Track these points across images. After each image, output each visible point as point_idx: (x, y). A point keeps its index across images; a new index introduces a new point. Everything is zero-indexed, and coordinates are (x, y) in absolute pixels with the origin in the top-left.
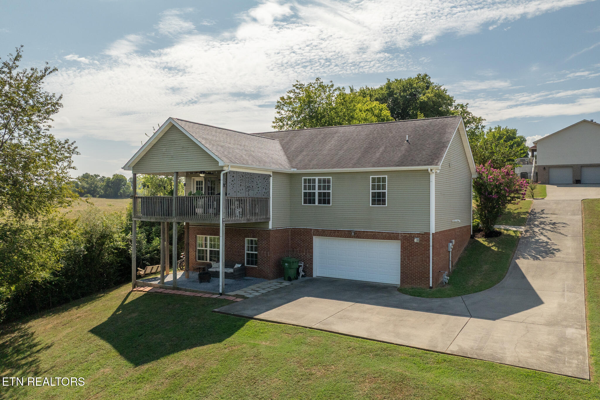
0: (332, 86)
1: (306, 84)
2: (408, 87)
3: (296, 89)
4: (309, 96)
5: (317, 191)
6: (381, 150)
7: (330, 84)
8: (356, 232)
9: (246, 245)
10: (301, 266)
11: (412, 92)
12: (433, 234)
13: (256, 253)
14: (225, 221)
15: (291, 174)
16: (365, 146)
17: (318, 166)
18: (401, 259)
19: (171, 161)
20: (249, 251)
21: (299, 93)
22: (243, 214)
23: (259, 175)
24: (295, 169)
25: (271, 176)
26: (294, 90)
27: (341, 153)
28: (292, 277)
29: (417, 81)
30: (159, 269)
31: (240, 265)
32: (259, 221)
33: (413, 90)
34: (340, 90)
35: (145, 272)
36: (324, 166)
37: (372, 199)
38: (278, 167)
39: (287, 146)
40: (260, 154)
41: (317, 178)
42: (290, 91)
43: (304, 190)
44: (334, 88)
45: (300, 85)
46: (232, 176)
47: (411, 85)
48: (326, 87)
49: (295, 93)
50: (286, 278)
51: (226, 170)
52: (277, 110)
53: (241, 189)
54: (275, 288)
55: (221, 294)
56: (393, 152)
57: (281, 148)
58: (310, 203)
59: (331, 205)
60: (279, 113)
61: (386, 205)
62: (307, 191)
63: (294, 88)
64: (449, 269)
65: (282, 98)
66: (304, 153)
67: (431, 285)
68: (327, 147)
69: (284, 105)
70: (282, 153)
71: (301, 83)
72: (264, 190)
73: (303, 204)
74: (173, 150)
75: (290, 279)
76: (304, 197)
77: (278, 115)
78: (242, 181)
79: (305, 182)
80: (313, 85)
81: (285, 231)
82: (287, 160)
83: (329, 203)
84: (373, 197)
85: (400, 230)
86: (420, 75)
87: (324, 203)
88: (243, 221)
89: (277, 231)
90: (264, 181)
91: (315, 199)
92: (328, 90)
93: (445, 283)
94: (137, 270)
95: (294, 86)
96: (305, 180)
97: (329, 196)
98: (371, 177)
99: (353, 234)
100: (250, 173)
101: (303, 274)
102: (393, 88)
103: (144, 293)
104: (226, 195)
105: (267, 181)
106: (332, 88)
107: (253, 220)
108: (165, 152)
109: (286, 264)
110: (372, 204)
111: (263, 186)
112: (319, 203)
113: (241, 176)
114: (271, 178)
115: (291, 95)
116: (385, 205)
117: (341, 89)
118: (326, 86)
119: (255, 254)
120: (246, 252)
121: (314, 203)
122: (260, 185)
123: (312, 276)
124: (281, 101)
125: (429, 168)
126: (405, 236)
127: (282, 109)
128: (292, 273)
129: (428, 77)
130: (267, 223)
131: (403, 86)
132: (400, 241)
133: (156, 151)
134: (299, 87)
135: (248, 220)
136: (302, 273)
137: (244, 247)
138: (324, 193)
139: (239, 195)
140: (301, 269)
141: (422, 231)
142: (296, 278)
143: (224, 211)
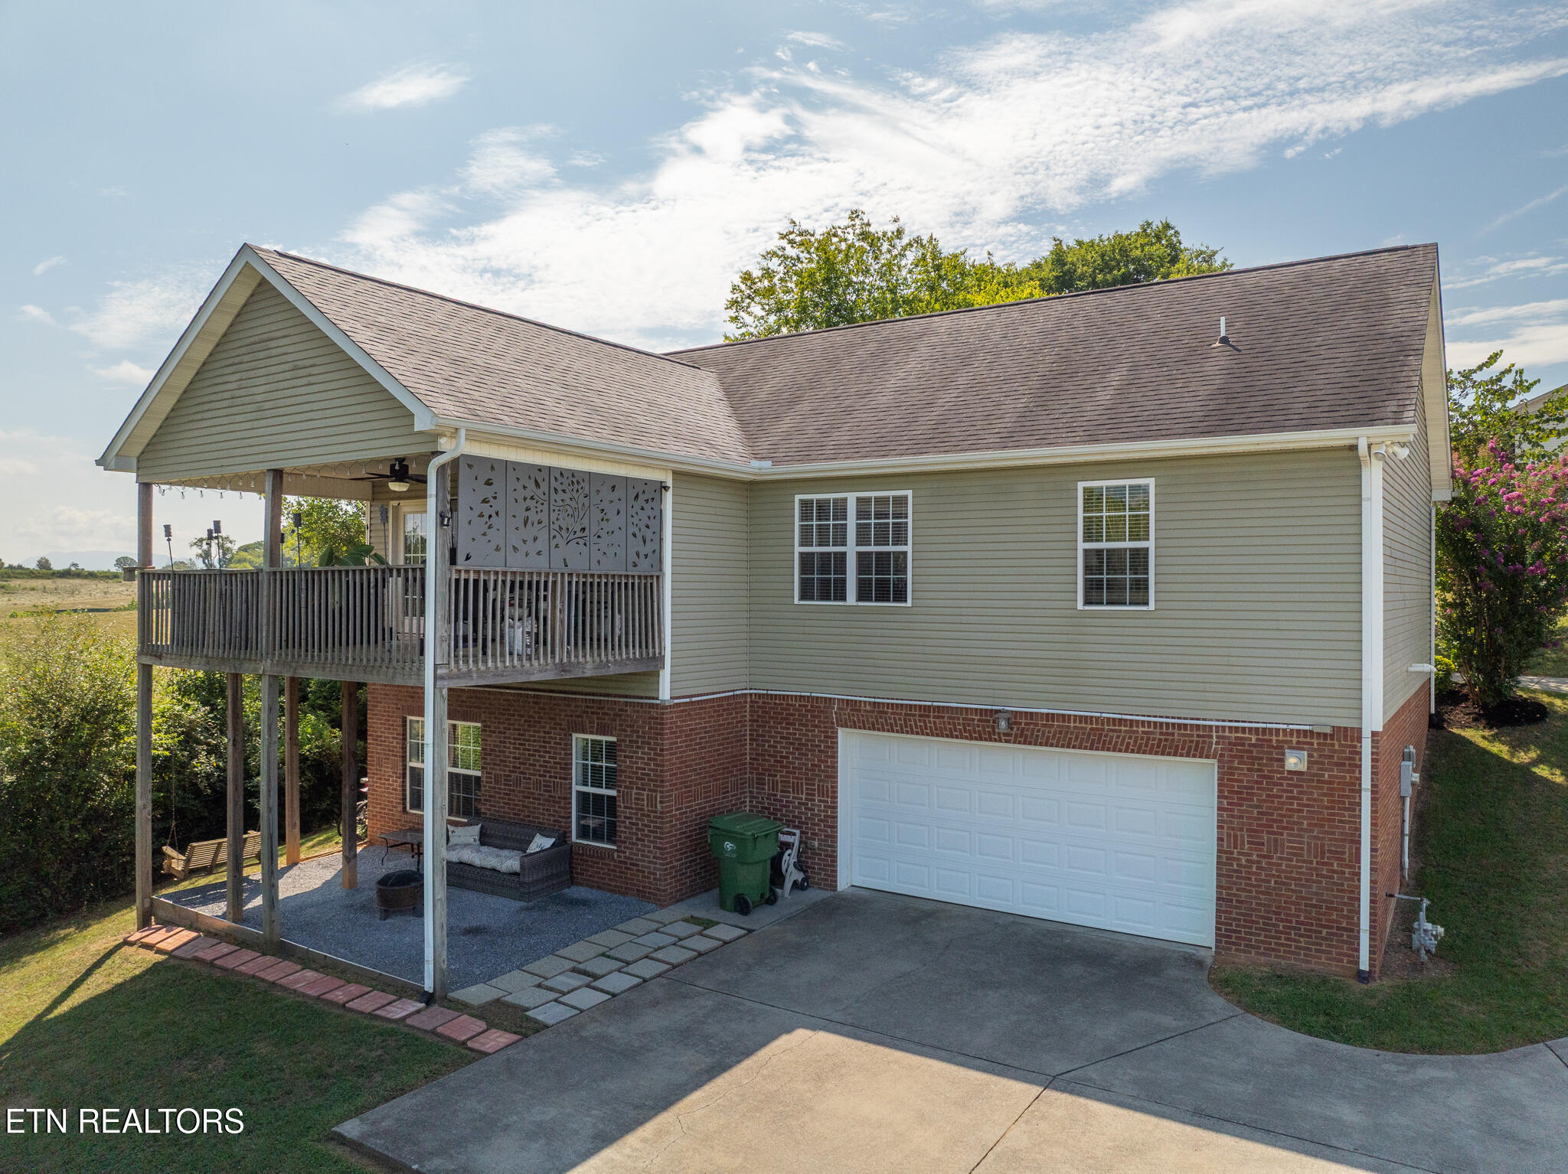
0: (899, 233)
1: (820, 231)
2: (1115, 259)
3: (788, 247)
4: (828, 263)
5: (851, 549)
6: (1115, 378)
7: (891, 228)
8: (1014, 718)
9: (576, 761)
10: (788, 846)
11: (1130, 274)
12: (1374, 734)
13: (613, 793)
14: (450, 677)
15: (752, 483)
16: (1042, 369)
17: (856, 450)
18: (1220, 839)
19: (256, 424)
20: (585, 784)
21: (799, 258)
22: (539, 641)
23: (614, 483)
24: (767, 464)
25: (666, 488)
26: (784, 249)
27: (948, 397)
28: (752, 897)
29: (1141, 241)
30: (223, 856)
31: (547, 842)
32: (613, 670)
33: (1132, 267)
34: (922, 246)
35: (188, 861)
36: (882, 449)
37: (1086, 580)
38: (694, 452)
39: (743, 389)
40: (626, 404)
41: (852, 498)
42: (768, 253)
43: (802, 545)
44: (905, 241)
45: (801, 234)
46: (482, 480)
47: (1124, 252)
48: (879, 239)
49: (786, 258)
50: (730, 902)
51: (450, 448)
52: (732, 313)
53: (530, 539)
54: (676, 955)
55: (429, 999)
56: (1172, 381)
57: (720, 395)
58: (825, 597)
59: (909, 603)
60: (735, 319)
61: (1152, 606)
62: (815, 549)
63: (784, 243)
64: (1402, 868)
65: (747, 277)
66: (805, 407)
67: (1364, 966)
68: (892, 382)
69: (753, 299)
70: (722, 410)
71: (804, 227)
72: (635, 545)
73: (796, 601)
74: (262, 380)
75: (742, 906)
76: (803, 571)
77: (733, 326)
78: (529, 502)
79: (806, 515)
80: (839, 232)
81: (728, 705)
82: (736, 433)
83: (901, 596)
84: (1088, 569)
85: (1214, 712)
86: (1149, 224)
87: (882, 597)
88: (540, 671)
89: (690, 709)
90: (637, 508)
91: (844, 581)
92: (885, 246)
93: (1428, 952)
94: (157, 853)
95: (783, 237)
96: (806, 505)
97: (901, 568)
98: (1081, 485)
99: (1003, 724)
100: (573, 473)
101: (799, 876)
102: (1073, 264)
103: (161, 958)
104: (453, 561)
105: (647, 507)
106: (897, 241)
107: (588, 665)
108: (237, 393)
109: (729, 845)
110: (1087, 602)
111: (632, 529)
112: (863, 595)
113: (531, 485)
114: (669, 497)
115: (774, 264)
116: (1146, 603)
117: (924, 242)
118: (880, 234)
119: (609, 797)
120: (576, 788)
121: (842, 597)
122: (617, 521)
123: (834, 887)
124: (743, 287)
125: (1361, 436)
126: (1240, 742)
127: (746, 309)
128: (750, 879)
129: (1172, 232)
130: (654, 675)
131: (1103, 256)
132: (1215, 761)
133: (210, 390)
134: (798, 239)
135: (563, 667)
136: (793, 875)
137: (567, 767)
138: (883, 557)
139: (518, 563)
140: (789, 859)
141: (1323, 720)
142: (772, 900)
143: (442, 632)
